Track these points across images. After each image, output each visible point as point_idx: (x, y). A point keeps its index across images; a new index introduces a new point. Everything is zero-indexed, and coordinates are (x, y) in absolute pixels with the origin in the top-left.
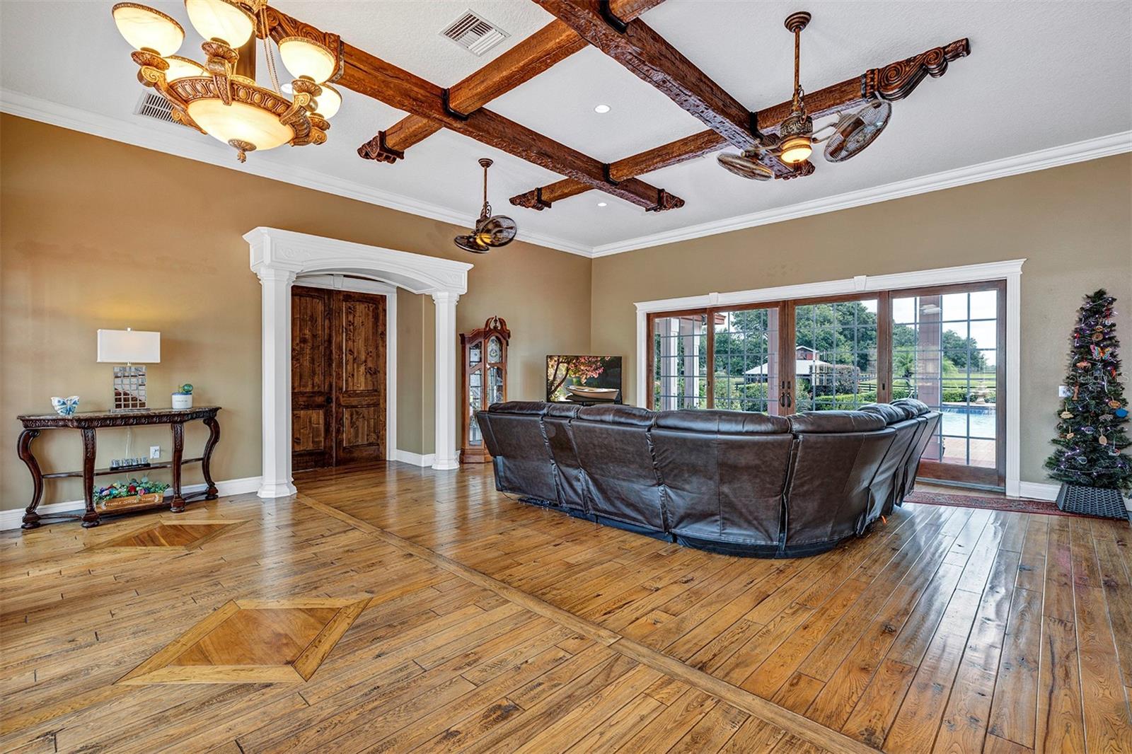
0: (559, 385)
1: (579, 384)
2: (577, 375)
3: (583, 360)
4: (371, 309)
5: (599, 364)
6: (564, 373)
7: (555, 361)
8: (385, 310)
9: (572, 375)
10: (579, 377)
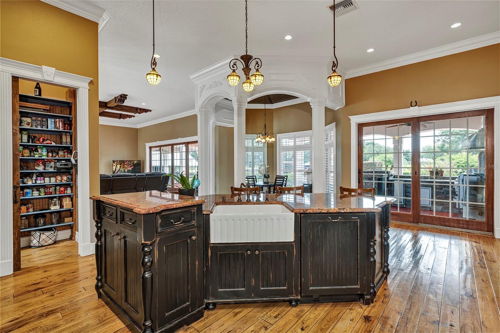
0: (117, 172)
2: (124, 169)
3: (126, 164)
5: (132, 165)
6: (119, 168)
7: (116, 163)
9: (122, 169)
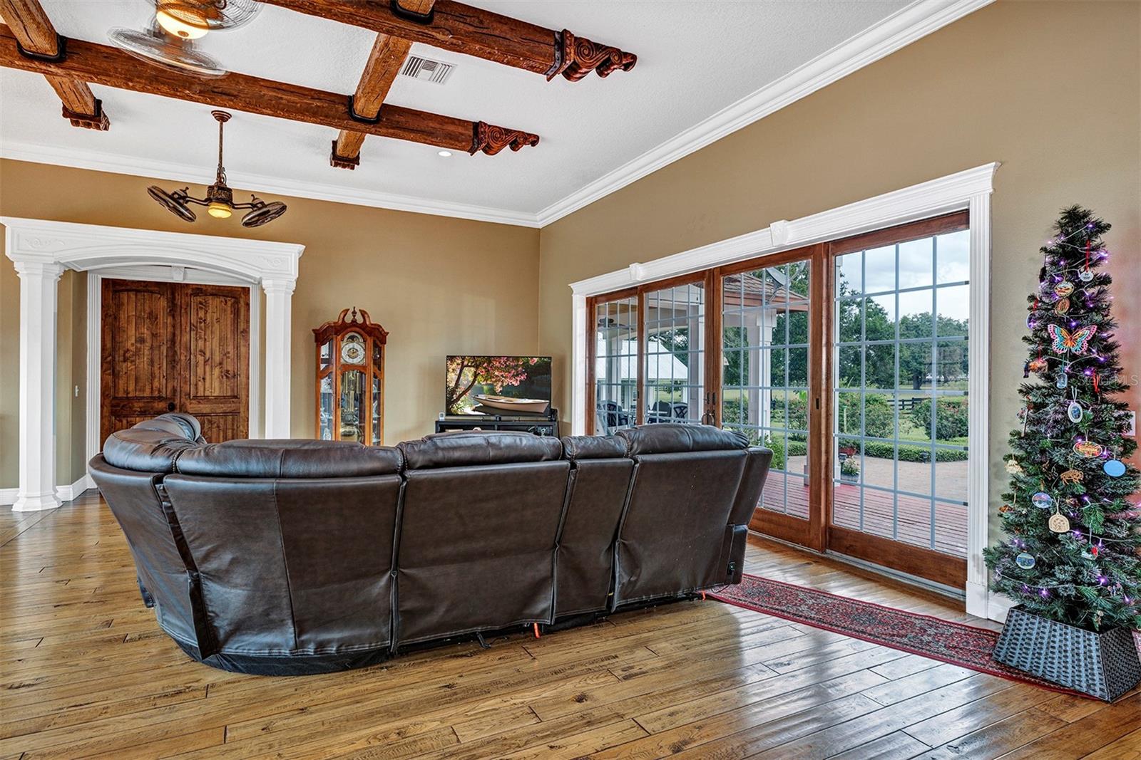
0: (464, 393)
1: (493, 392)
2: (489, 382)
3: (498, 364)
4: (229, 304)
6: (471, 379)
7: (458, 364)
8: (248, 305)
9: (481, 382)
10: (492, 385)
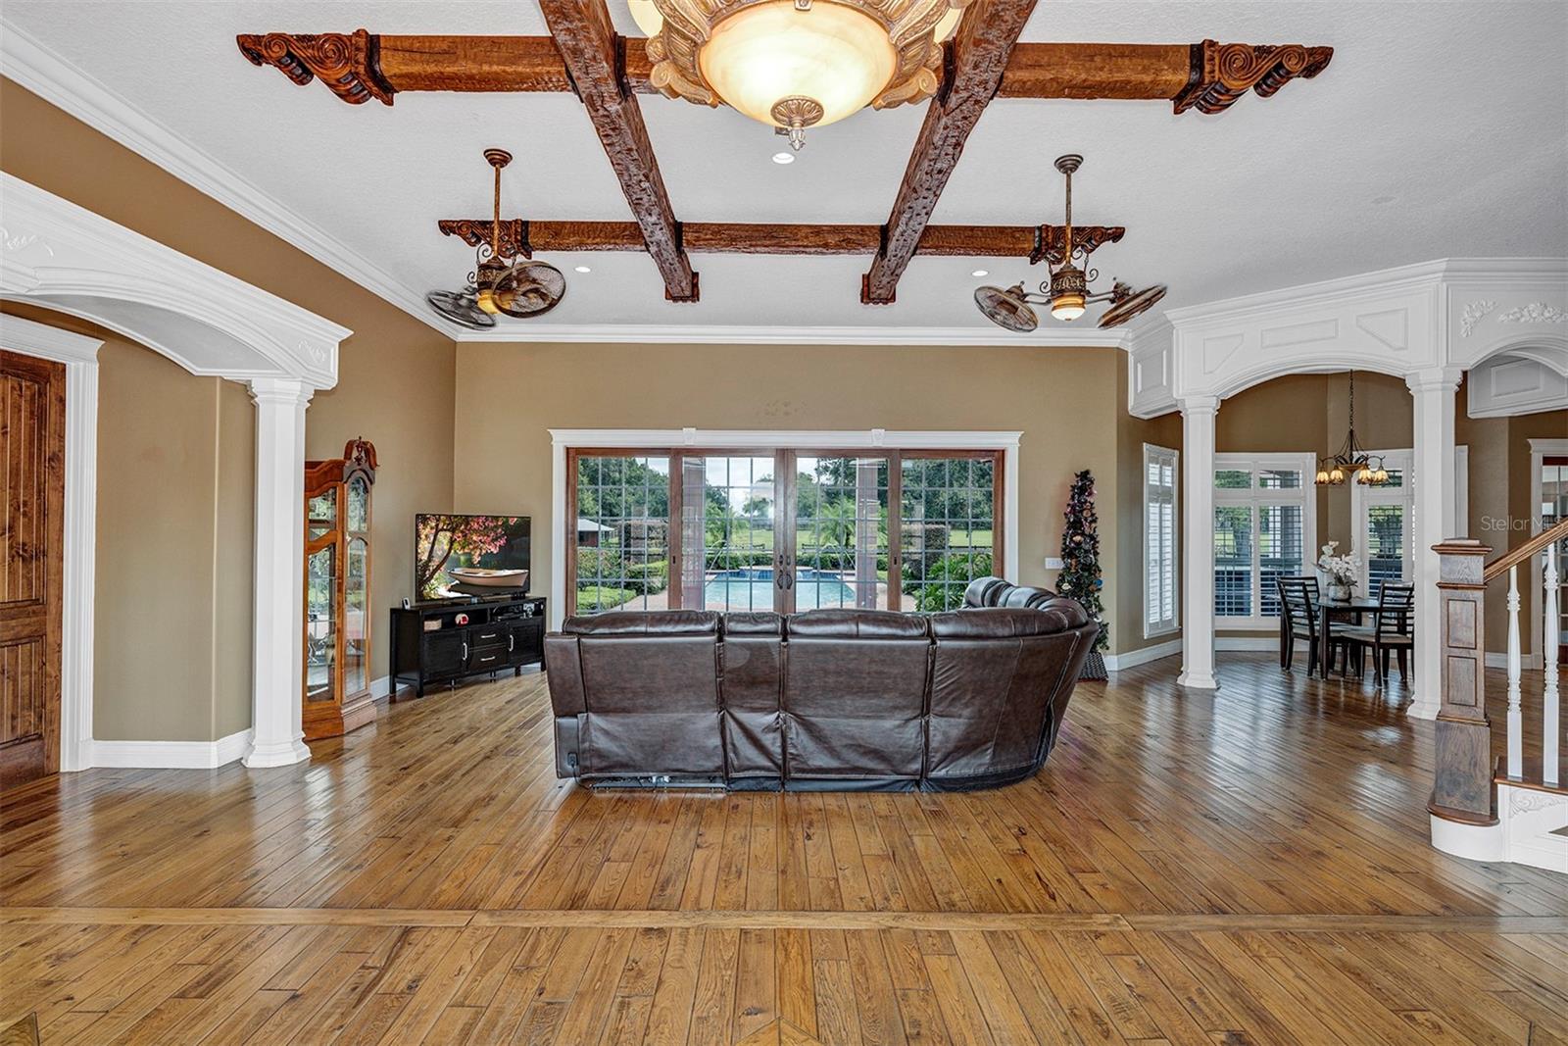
0: (438, 567)
1: (470, 564)
2: (466, 551)
3: (476, 526)
5: (500, 530)
6: (446, 548)
7: (432, 528)
9: (459, 552)
10: (470, 553)
